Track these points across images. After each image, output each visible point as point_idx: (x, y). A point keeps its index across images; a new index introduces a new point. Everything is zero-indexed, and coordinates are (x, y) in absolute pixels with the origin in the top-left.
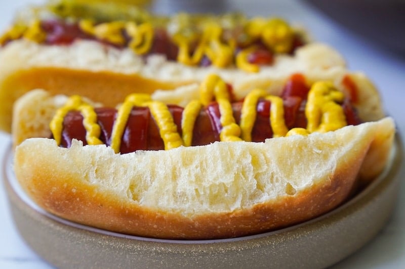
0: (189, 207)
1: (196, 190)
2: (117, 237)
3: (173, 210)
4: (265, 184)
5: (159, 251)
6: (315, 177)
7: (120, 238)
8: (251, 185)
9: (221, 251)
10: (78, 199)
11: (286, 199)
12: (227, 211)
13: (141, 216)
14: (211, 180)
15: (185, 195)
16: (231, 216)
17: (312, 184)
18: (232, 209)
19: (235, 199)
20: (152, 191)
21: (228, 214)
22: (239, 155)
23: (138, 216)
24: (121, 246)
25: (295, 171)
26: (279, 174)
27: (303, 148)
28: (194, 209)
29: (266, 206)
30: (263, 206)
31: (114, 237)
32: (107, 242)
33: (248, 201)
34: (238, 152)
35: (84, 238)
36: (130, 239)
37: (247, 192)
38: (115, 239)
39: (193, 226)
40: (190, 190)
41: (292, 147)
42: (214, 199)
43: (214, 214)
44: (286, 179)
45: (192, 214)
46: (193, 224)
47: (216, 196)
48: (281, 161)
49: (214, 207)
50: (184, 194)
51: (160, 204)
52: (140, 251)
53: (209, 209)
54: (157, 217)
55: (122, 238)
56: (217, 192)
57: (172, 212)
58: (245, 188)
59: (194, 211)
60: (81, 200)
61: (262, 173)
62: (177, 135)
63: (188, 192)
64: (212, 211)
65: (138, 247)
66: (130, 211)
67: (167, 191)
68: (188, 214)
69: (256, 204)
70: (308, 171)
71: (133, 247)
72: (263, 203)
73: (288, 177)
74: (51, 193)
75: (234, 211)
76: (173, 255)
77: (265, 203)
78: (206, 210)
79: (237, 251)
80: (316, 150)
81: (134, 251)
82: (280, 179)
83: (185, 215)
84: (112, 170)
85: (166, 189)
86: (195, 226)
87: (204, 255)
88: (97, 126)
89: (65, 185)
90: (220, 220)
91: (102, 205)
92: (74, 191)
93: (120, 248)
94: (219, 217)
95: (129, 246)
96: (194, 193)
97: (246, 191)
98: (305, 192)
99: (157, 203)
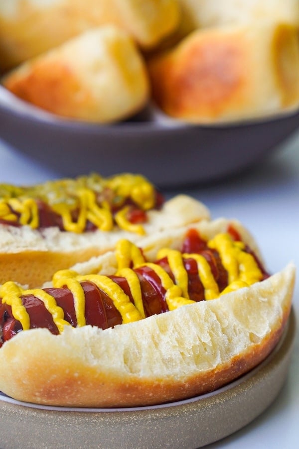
0: (180, 371)
1: (182, 354)
2: (109, 412)
3: (168, 376)
4: (232, 337)
5: (155, 418)
6: (270, 324)
7: (113, 412)
8: (223, 340)
9: (208, 406)
10: (79, 383)
11: (254, 348)
12: (211, 369)
13: (140, 387)
14: (191, 342)
15: (173, 360)
16: (216, 372)
17: (270, 331)
18: (215, 366)
19: (214, 356)
20: (144, 362)
21: (213, 371)
22: (204, 314)
23: (137, 388)
24: (117, 420)
25: (251, 321)
26: (240, 327)
27: (251, 299)
28: (185, 372)
29: (241, 358)
30: (239, 357)
31: (107, 412)
32: (102, 419)
33: (225, 355)
34: (203, 312)
35: (76, 419)
36: (123, 412)
37: (223, 347)
38: (109, 415)
39: (184, 388)
40: (175, 354)
41: (242, 299)
42: (198, 359)
43: (201, 373)
44: (247, 330)
45: (184, 377)
46: (183, 386)
47: (198, 356)
48: (237, 314)
49: (200, 366)
50: (171, 360)
51: (155, 372)
52: (136, 421)
53: (197, 369)
54: (154, 385)
55: (115, 412)
56: (199, 352)
57: (167, 379)
58: (220, 344)
59: (185, 373)
60: (82, 383)
61: (226, 328)
62: (131, 304)
63: (174, 357)
64: (200, 371)
65: (133, 418)
66: (130, 385)
67: (157, 359)
68: (181, 377)
69: (232, 357)
70: (261, 319)
71: (130, 419)
72: (238, 354)
73: (247, 327)
74: (49, 382)
75: (217, 367)
76: (167, 418)
77: (239, 355)
78: (195, 371)
79: (220, 404)
80: (261, 299)
81: (131, 422)
82: (241, 330)
83: (177, 379)
84: (103, 348)
85: (155, 358)
86: (186, 388)
87: (194, 413)
88: (59, 309)
89: (67, 371)
90: (206, 377)
91: (103, 384)
92: (76, 375)
93: (116, 422)
94: (205, 375)
95: (125, 419)
96: (181, 357)
97: (221, 347)
98: (266, 338)
99: (152, 372)
